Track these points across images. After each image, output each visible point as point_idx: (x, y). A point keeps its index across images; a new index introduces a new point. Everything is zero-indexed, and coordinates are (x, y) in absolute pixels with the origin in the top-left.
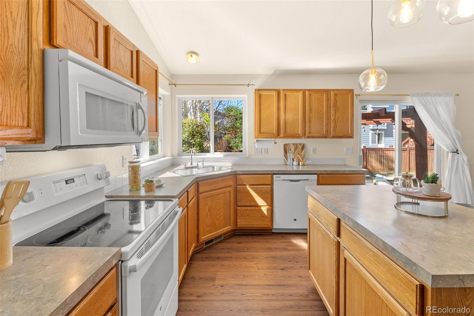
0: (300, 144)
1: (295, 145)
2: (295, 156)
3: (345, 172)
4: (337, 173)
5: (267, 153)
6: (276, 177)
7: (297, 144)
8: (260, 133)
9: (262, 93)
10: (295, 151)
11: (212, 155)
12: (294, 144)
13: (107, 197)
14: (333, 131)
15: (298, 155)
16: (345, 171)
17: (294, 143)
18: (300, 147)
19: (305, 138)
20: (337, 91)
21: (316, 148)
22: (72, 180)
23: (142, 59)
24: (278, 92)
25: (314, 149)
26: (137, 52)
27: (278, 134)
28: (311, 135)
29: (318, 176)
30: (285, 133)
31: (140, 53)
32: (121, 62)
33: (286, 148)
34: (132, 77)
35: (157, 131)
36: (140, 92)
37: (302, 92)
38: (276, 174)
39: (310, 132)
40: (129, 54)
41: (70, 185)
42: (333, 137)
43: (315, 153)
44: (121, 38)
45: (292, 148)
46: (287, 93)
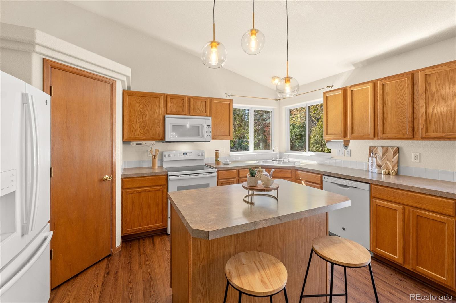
0: (392, 147)
1: (385, 148)
2: (382, 161)
3: (412, 189)
4: (398, 188)
5: (351, 156)
7: (388, 147)
8: (327, 134)
9: (328, 94)
10: (383, 156)
11: (307, 153)
12: (383, 147)
13: (205, 164)
14: (422, 129)
15: (388, 162)
16: (412, 187)
17: (382, 145)
18: (391, 151)
19: (378, 140)
21: (420, 154)
22: (186, 154)
23: (214, 102)
24: (345, 90)
25: (416, 156)
26: (211, 100)
27: (345, 135)
28: (384, 136)
29: (370, 187)
30: (352, 133)
31: (213, 100)
32: (198, 108)
33: (372, 152)
34: (206, 113)
35: (229, 135)
36: (205, 119)
37: (372, 84)
38: (324, 175)
39: (383, 131)
40: (204, 103)
41: (185, 155)
42: (423, 138)
43: (418, 161)
44: (197, 99)
45: (380, 152)
46: (354, 89)
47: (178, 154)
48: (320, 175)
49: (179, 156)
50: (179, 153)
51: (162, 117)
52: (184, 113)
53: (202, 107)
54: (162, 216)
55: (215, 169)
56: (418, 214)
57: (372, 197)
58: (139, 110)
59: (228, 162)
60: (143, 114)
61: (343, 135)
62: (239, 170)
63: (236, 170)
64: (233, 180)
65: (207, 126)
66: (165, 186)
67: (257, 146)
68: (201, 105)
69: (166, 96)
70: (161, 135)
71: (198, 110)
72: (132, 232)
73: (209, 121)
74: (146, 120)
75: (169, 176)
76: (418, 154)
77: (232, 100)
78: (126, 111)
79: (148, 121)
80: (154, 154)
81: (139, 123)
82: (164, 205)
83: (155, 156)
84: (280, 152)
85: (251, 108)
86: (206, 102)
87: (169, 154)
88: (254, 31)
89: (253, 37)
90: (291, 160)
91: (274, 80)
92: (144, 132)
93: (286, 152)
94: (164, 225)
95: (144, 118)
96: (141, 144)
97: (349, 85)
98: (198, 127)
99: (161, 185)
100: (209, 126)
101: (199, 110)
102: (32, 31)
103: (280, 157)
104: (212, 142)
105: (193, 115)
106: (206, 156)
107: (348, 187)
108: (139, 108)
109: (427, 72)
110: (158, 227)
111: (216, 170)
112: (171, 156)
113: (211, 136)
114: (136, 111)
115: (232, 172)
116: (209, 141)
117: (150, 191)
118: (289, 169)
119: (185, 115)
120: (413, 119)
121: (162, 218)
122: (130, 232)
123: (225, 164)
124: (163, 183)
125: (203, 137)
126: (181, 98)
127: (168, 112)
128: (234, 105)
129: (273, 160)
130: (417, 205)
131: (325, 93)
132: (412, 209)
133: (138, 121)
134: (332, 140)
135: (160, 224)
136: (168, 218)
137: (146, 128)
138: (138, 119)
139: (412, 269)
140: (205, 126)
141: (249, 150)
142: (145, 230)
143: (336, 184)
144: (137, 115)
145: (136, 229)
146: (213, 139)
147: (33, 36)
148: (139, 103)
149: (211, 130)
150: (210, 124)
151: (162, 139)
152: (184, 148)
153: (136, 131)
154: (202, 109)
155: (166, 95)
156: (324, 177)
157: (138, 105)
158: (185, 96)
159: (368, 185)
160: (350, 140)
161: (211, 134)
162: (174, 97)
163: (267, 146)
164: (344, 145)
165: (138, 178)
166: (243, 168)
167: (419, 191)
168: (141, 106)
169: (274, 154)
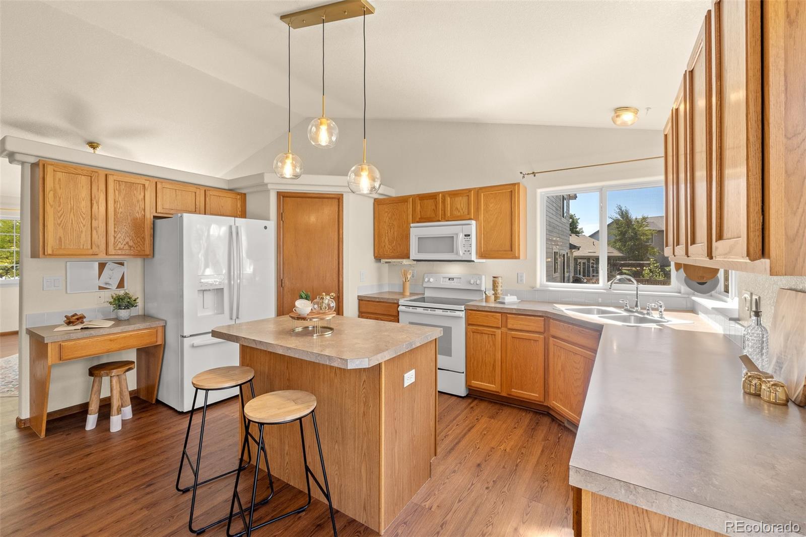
22: (453, 279)
26: (478, 191)
31: (480, 191)
32: (457, 209)
34: (468, 214)
35: (512, 251)
36: (462, 225)
40: (465, 199)
41: (451, 281)
47: (442, 279)
49: (443, 282)
50: (444, 278)
52: (436, 219)
53: (462, 206)
58: (387, 220)
60: (391, 224)
62: (506, 315)
63: (499, 314)
64: (495, 332)
65: (465, 235)
68: (461, 203)
69: (415, 198)
71: (457, 212)
74: (394, 233)
75: (400, 305)
78: (376, 224)
79: (396, 234)
81: (388, 236)
86: (469, 196)
87: (430, 278)
91: (619, 115)
92: (392, 247)
95: (392, 230)
96: (390, 262)
98: (452, 237)
99: (393, 316)
100: (469, 236)
101: (459, 211)
105: (450, 220)
108: (387, 218)
111: (463, 308)
112: (432, 280)
113: (475, 252)
114: (385, 222)
115: (492, 316)
119: (439, 221)
125: (457, 253)
126: (433, 197)
133: (386, 234)
137: (395, 242)
138: (386, 232)
140: (462, 236)
144: (385, 227)
146: (481, 257)
148: (387, 212)
149: (472, 241)
153: (385, 246)
154: (462, 210)
155: (414, 196)
157: (387, 214)
158: (438, 193)
161: (474, 249)
162: (424, 197)
168: (389, 215)
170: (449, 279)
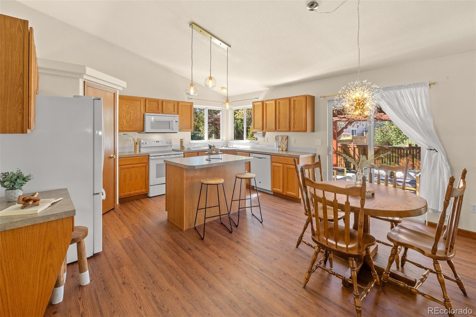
0: (285, 136)
1: (282, 136)
2: (280, 144)
6: (251, 155)
8: (254, 128)
9: (255, 104)
10: (281, 141)
11: (245, 141)
12: (281, 136)
13: (173, 150)
14: (293, 126)
15: (283, 144)
18: (285, 138)
20: (295, 98)
23: (180, 104)
24: (263, 102)
25: (294, 140)
27: (263, 130)
28: (279, 130)
29: (271, 157)
30: (266, 128)
31: (179, 103)
33: (277, 138)
34: (174, 112)
35: (191, 128)
36: (174, 117)
37: (274, 101)
38: (251, 153)
39: (279, 127)
40: (173, 105)
41: (158, 143)
42: (293, 131)
43: (294, 143)
44: (168, 102)
45: (280, 138)
46: (267, 102)
48: (249, 153)
49: (154, 143)
50: (153, 141)
51: (142, 115)
52: (158, 112)
53: (171, 108)
54: (146, 184)
55: (181, 152)
56: (287, 167)
57: (272, 162)
58: (125, 109)
59: (190, 147)
60: (128, 112)
61: (262, 129)
62: (198, 153)
63: (196, 153)
66: (148, 163)
67: (210, 136)
68: (171, 106)
69: (146, 100)
70: (142, 128)
72: (125, 196)
73: (177, 118)
74: (130, 117)
75: (150, 156)
76: (295, 139)
77: (193, 103)
79: (132, 117)
80: (136, 142)
81: (126, 118)
82: (147, 177)
83: (137, 143)
84: (227, 141)
85: (206, 108)
86: (174, 104)
87: (146, 142)
88: (211, 78)
89: (210, 81)
90: (234, 146)
91: (222, 90)
92: (129, 126)
93: (231, 141)
94: (147, 191)
95: (129, 115)
96: (127, 134)
97: (265, 100)
98: (169, 122)
99: (144, 163)
100: (177, 122)
101: (170, 110)
102: (84, 68)
103: (227, 144)
104: (179, 133)
105: (165, 113)
106: (173, 143)
107: (262, 158)
108: (126, 108)
109: (295, 99)
110: (143, 192)
112: (148, 143)
113: (178, 129)
114: (124, 110)
115: (194, 154)
116: (177, 133)
117: (137, 167)
118: (231, 151)
119: (159, 113)
120: (290, 121)
121: (146, 186)
122: (123, 195)
123: (188, 149)
124: (146, 162)
125: (172, 129)
126: (157, 101)
127: (147, 111)
128: (194, 105)
129: (222, 146)
130: (287, 163)
131: (253, 103)
132: (285, 165)
134: (258, 132)
135: (144, 190)
136: (149, 186)
137: (131, 122)
139: (286, 194)
140: (174, 122)
141: (204, 139)
142: (133, 194)
143: (256, 158)
144: (124, 113)
145: (127, 194)
146: (180, 131)
147: (85, 70)
148: (125, 104)
149: (178, 124)
150: (178, 120)
151: (142, 130)
152: (156, 137)
153: (123, 124)
155: (145, 98)
156: (251, 154)
157: (125, 105)
158: (159, 100)
159: (270, 156)
160: (266, 132)
161: (178, 127)
162: (151, 100)
163: (218, 136)
164: (263, 135)
165: (128, 158)
166: (201, 151)
167: (287, 156)
168: (127, 106)
169: (222, 142)
170: (157, 142)
